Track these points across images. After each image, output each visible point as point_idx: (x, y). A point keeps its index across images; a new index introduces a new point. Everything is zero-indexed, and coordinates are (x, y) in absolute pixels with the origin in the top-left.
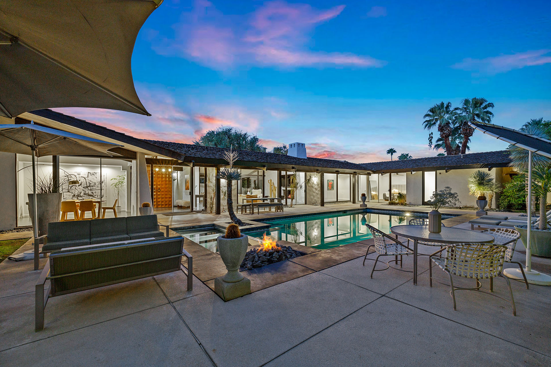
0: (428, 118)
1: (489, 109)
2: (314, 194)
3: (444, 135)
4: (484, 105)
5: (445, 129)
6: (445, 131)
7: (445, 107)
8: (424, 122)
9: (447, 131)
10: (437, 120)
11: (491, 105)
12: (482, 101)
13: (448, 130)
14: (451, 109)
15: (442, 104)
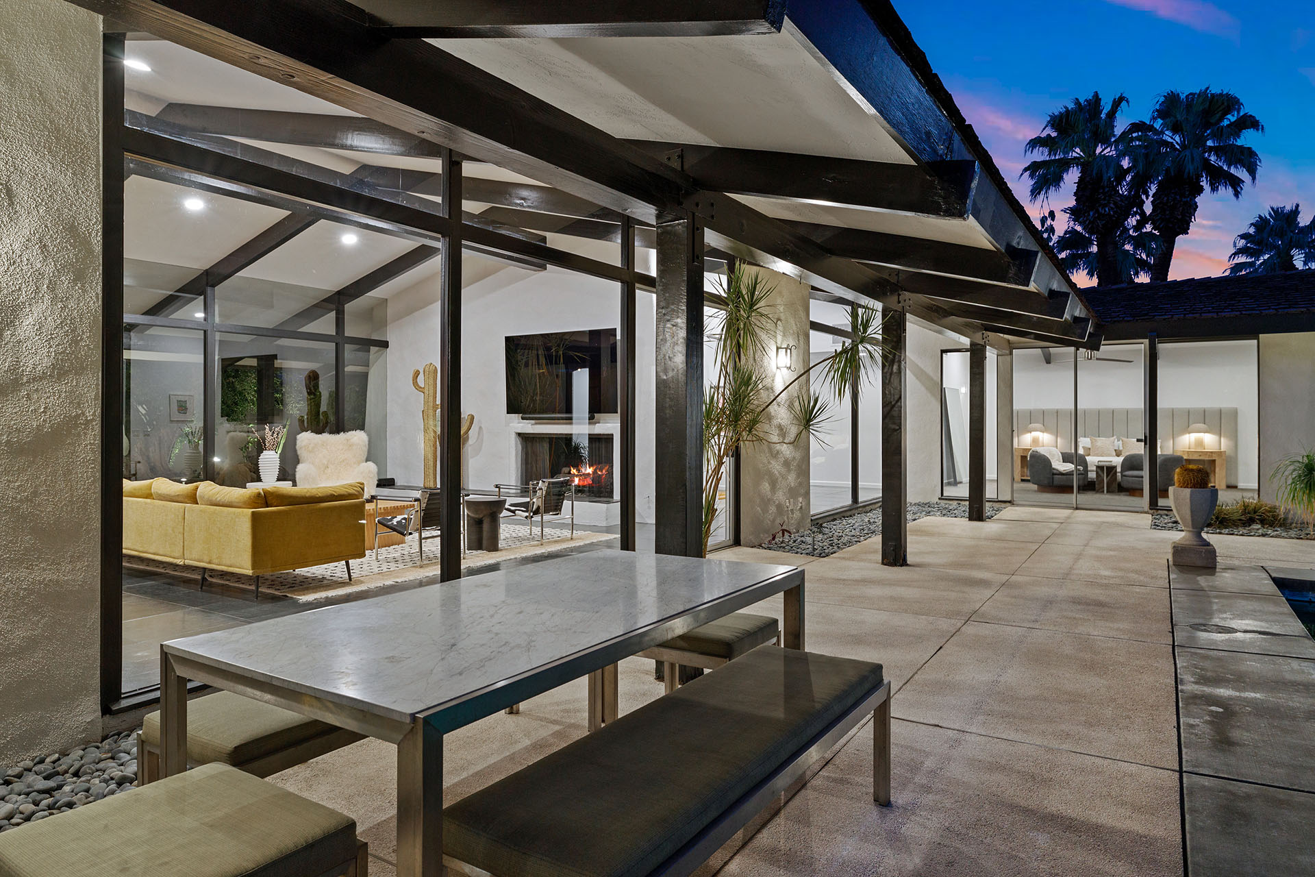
0: (1040, 155)
1: (1247, 139)
2: (776, 467)
3: (1100, 223)
4: (1232, 118)
5: (1104, 199)
6: (1104, 206)
7: (1103, 116)
8: (1026, 170)
9: (1112, 205)
10: (1065, 165)
11: (1251, 122)
12: (1230, 103)
13: (1115, 203)
14: (1120, 127)
15: (1096, 101)
